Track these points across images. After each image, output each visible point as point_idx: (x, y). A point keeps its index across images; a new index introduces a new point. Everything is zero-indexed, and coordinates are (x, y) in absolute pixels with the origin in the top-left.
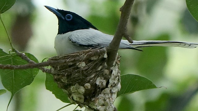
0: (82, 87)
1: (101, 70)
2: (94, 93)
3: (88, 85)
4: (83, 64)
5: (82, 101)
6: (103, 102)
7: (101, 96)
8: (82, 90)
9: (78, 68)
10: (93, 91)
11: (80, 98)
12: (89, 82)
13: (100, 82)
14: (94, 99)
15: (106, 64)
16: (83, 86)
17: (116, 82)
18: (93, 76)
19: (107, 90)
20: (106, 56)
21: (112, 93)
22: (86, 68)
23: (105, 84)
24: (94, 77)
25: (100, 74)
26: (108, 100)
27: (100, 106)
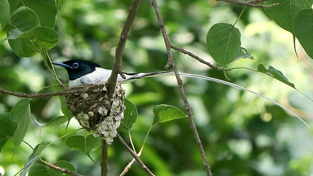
0: (86, 115)
1: (102, 100)
2: (97, 120)
3: (91, 113)
4: (86, 96)
5: (88, 126)
6: (106, 128)
7: (104, 122)
8: (87, 117)
9: (82, 98)
10: (96, 119)
11: (86, 124)
12: (92, 111)
13: (102, 111)
14: (97, 125)
15: (106, 96)
16: (87, 113)
17: (118, 111)
18: (96, 105)
19: (110, 118)
20: (105, 89)
21: (115, 121)
22: (89, 99)
23: (106, 113)
24: (97, 107)
25: (102, 104)
26: (110, 127)
27: (104, 132)
